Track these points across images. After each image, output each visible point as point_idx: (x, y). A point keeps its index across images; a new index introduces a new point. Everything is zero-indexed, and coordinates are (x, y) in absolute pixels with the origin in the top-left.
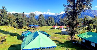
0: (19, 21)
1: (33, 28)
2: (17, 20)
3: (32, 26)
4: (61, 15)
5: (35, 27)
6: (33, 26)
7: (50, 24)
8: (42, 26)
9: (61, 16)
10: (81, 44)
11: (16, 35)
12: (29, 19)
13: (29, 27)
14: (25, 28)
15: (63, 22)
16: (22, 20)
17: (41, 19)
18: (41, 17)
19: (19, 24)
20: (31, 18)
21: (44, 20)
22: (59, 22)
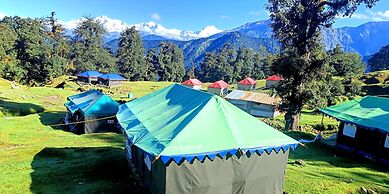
0: (27, 51)
1: (96, 87)
2: (21, 46)
3: (94, 75)
4: (204, 39)
5: (106, 82)
6: (100, 79)
7: (167, 73)
8: (132, 79)
9: (206, 44)
10: (333, 144)
11: (32, 110)
12: (78, 46)
13: (81, 79)
14: (61, 86)
15: (217, 68)
16: (41, 48)
17: (128, 48)
18: (130, 41)
19: (28, 64)
20: (87, 43)
21: (140, 53)
22: (203, 66)
